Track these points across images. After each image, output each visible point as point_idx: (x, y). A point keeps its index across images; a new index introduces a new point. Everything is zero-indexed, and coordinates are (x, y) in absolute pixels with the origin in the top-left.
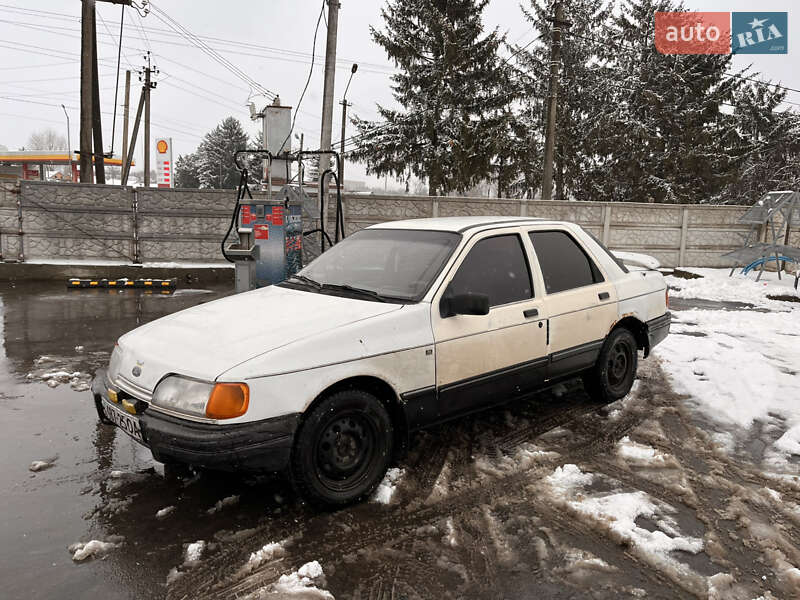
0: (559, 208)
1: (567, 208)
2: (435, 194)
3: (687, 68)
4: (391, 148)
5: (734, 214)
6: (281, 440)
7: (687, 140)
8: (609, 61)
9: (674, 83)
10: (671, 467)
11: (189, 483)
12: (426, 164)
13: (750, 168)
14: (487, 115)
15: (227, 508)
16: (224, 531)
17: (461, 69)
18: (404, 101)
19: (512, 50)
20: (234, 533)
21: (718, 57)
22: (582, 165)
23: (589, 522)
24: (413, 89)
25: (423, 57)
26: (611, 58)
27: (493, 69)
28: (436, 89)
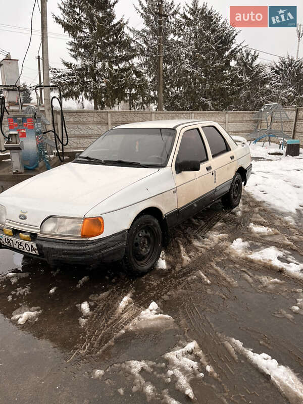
0: (170, 115)
1: (174, 115)
2: (98, 109)
3: (216, 42)
4: (72, 84)
5: (247, 116)
6: (121, 244)
7: (217, 79)
8: (179, 37)
9: (210, 50)
10: (277, 234)
11: (55, 274)
12: (93, 93)
13: (244, 93)
14: (121, 66)
15: (84, 283)
16: (93, 295)
17: (106, 39)
18: (75, 57)
19: (130, 30)
20: (99, 295)
21: (229, 36)
22: (170, 93)
23: (260, 263)
24: (80, 50)
25: (84, 32)
26: (180, 35)
27: (123, 39)
28: (93, 50)
